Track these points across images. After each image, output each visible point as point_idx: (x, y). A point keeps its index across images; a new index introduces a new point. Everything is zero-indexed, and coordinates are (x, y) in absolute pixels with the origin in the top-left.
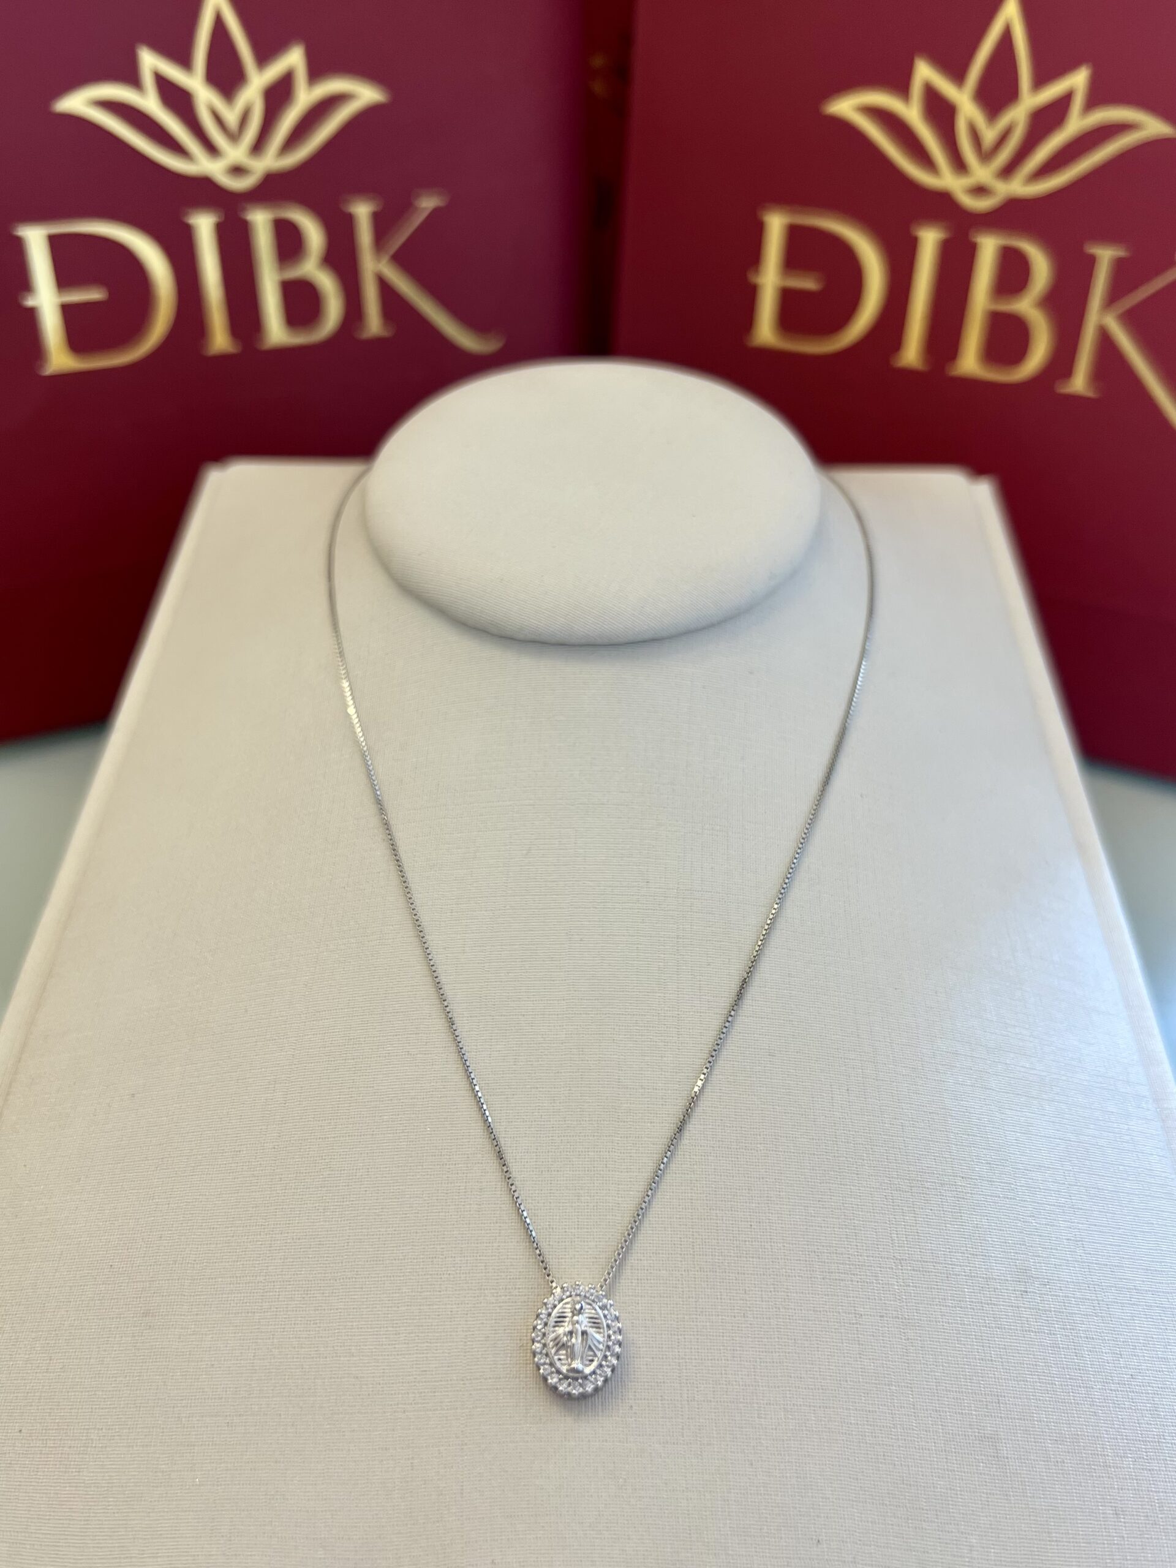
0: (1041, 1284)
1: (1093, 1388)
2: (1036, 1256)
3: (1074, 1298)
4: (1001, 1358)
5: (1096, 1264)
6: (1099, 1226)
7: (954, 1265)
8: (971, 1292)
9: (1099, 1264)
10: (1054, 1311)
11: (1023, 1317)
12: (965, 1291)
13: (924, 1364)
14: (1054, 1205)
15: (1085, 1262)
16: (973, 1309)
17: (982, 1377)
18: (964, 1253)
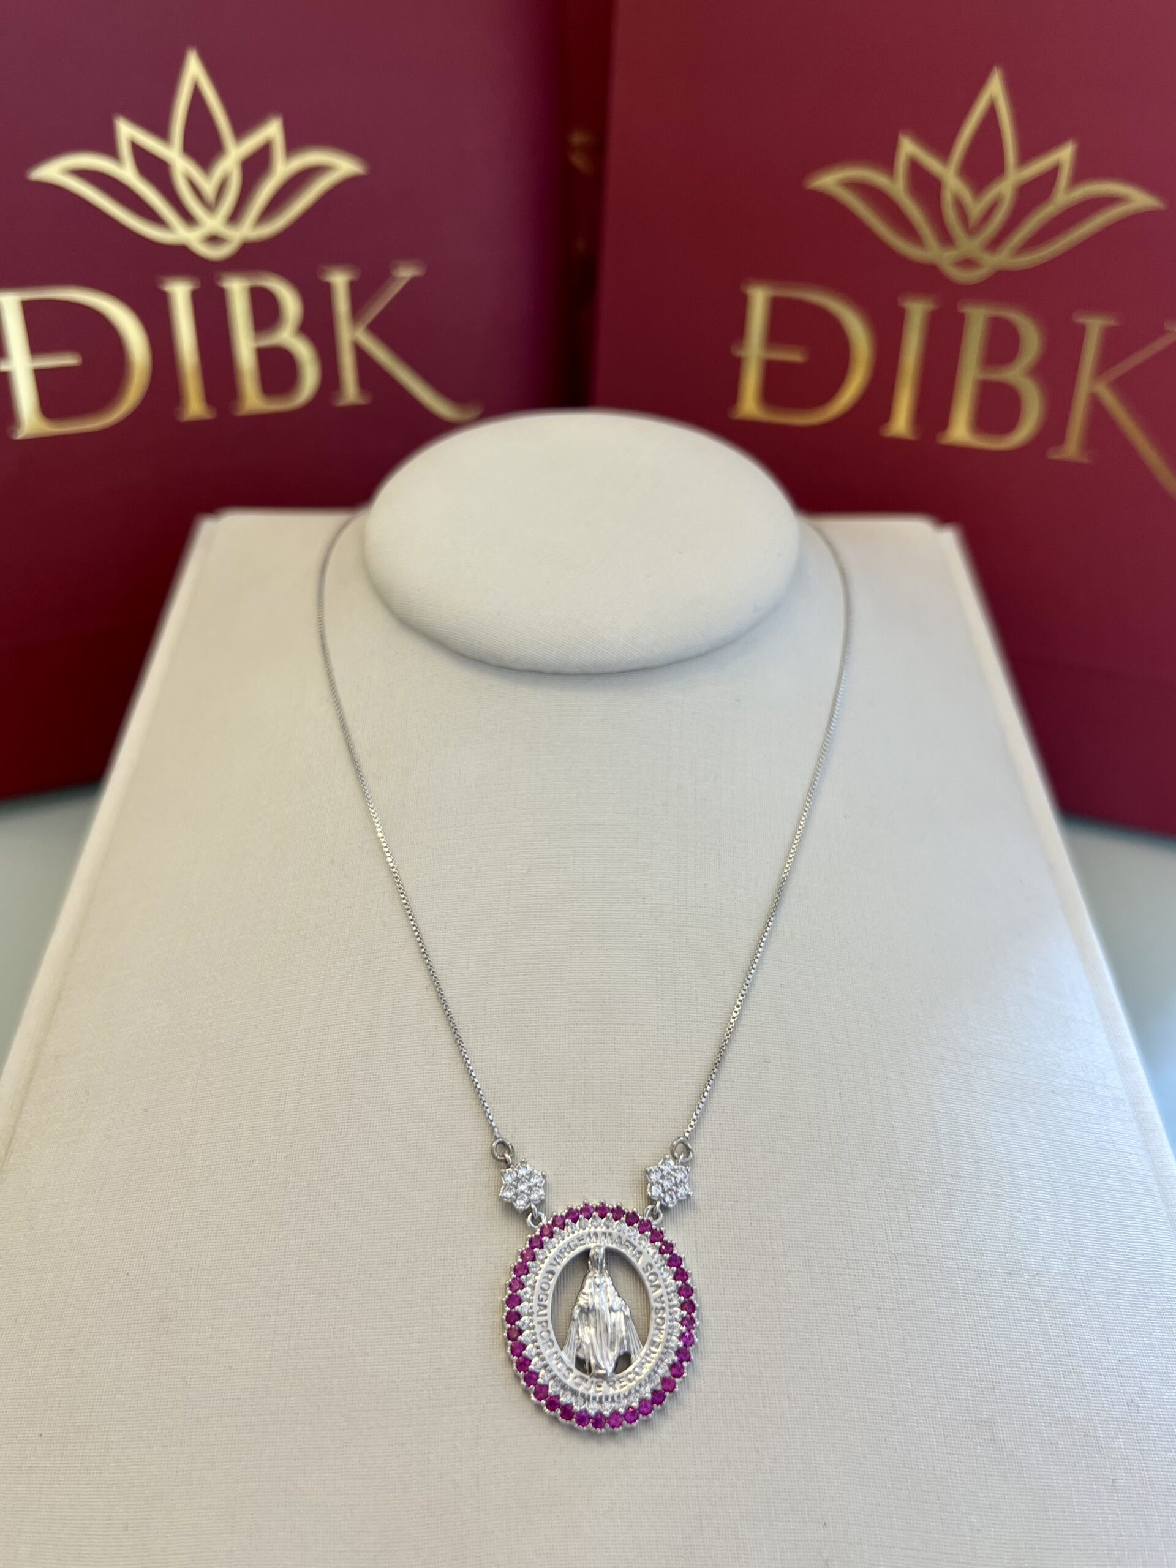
0: (1029, 1276)
1: (1083, 1373)
2: (1025, 1249)
3: (1062, 1288)
4: (995, 1346)
5: (1082, 1256)
6: (1083, 1220)
7: (947, 1258)
8: (964, 1284)
9: (1084, 1256)
10: (1044, 1301)
11: (1014, 1307)
12: (957, 1283)
13: (921, 1353)
14: (1040, 1201)
15: (1071, 1255)
16: (967, 1300)
17: (977, 1364)
18: (956, 1247)
